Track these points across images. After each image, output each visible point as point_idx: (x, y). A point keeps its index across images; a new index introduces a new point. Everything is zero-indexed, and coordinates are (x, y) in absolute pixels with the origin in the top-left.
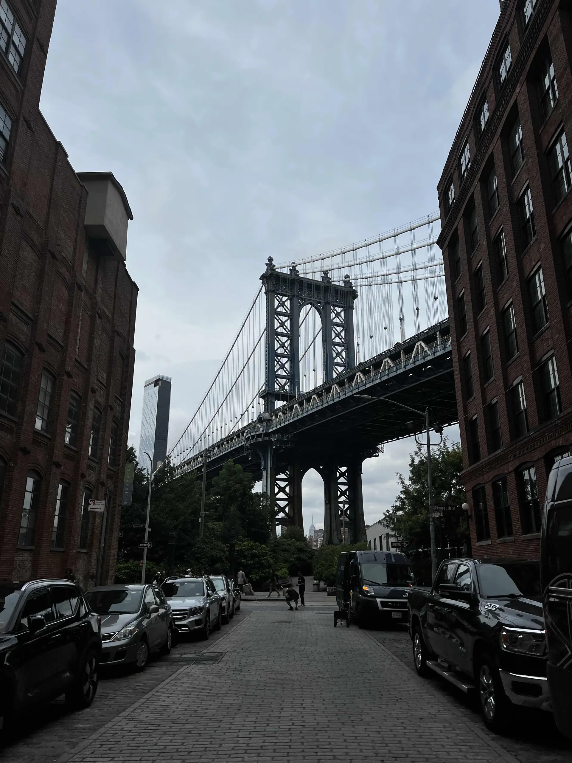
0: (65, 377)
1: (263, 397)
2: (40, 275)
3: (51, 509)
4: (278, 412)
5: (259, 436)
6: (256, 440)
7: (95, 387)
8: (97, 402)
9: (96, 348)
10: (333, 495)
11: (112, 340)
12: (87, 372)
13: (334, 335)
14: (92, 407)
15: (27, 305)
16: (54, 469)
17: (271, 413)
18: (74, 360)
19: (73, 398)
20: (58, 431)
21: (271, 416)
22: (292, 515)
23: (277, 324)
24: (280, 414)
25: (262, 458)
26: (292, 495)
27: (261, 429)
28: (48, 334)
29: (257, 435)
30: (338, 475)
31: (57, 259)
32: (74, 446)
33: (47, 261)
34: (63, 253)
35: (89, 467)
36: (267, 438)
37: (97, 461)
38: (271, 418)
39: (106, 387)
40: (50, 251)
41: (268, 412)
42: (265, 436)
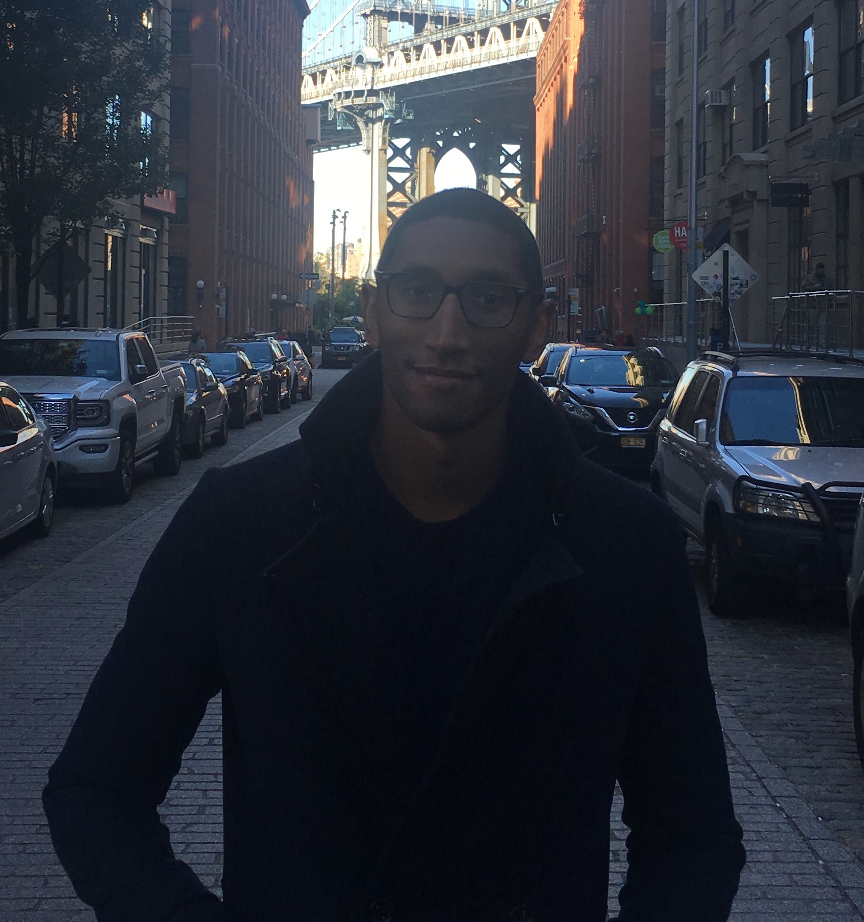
1: (365, 16)
4: (393, 49)
5: (359, 94)
6: (353, 102)
17: (381, 47)
21: (381, 57)
24: (399, 55)
25: (364, 134)
27: (362, 81)
29: (354, 91)
30: (502, 159)
36: (373, 100)
38: (379, 60)
42: (368, 95)
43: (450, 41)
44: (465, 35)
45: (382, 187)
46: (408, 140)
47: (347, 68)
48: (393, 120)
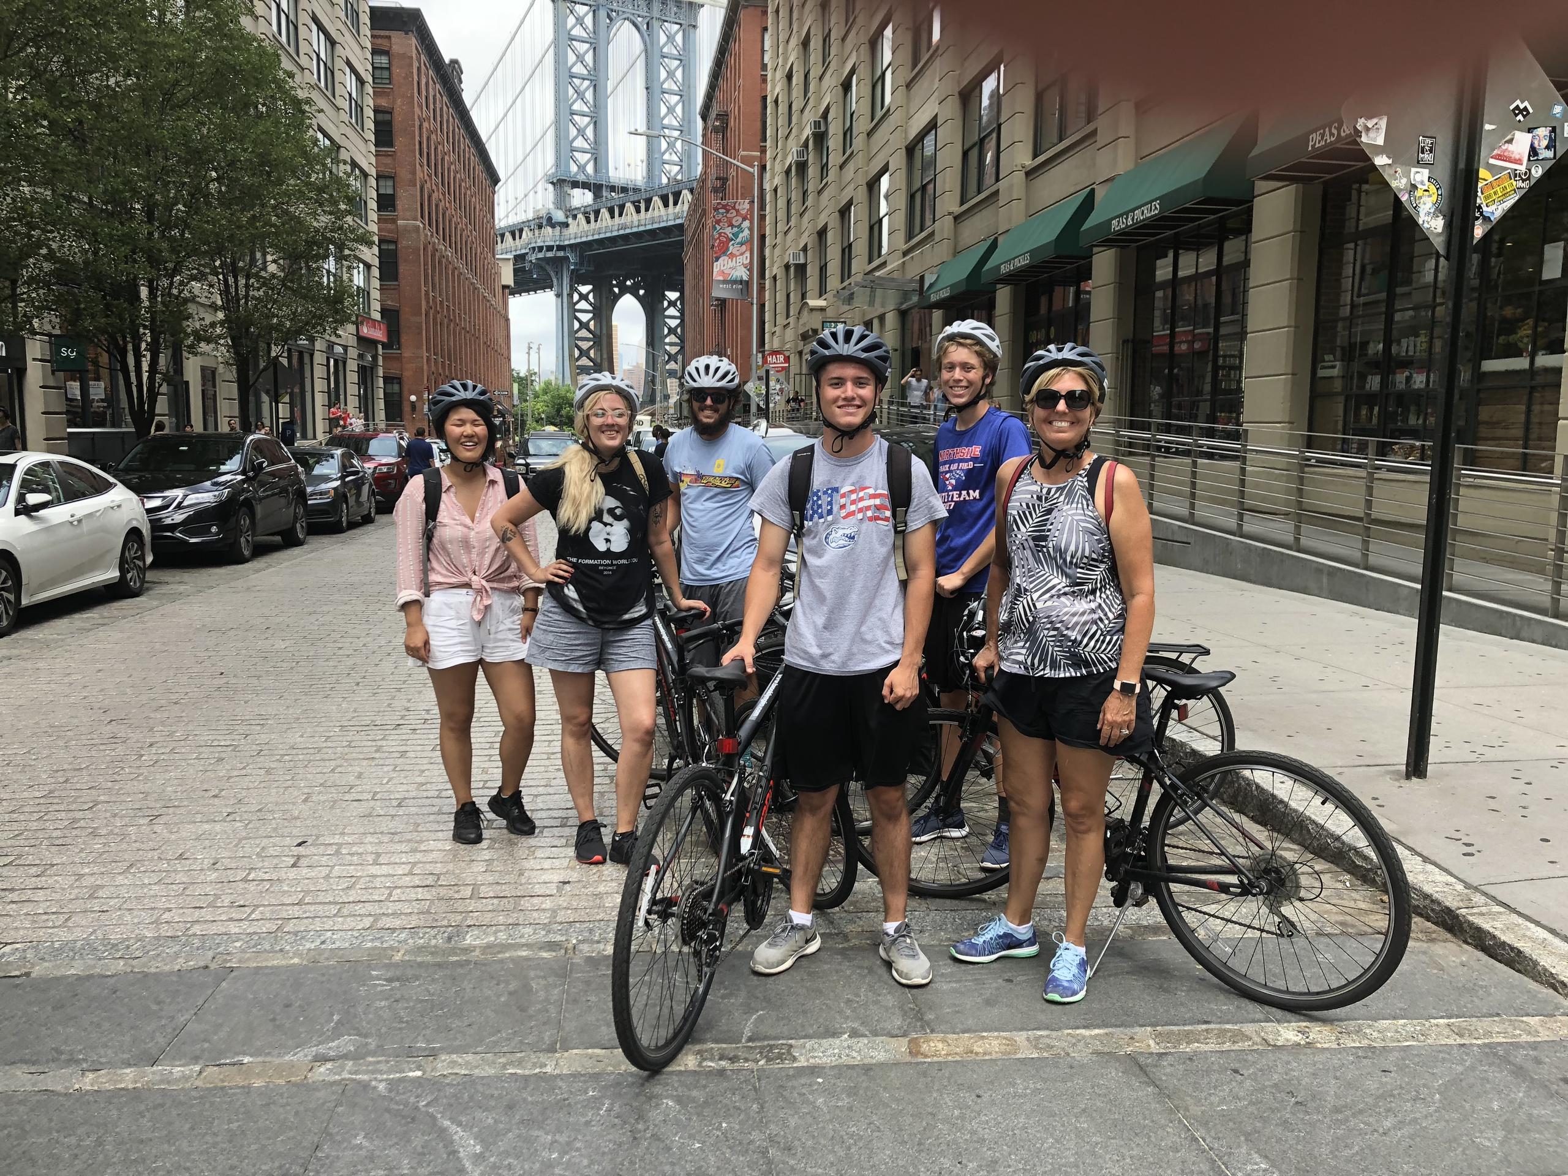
1: (552, 183)
4: (576, 212)
5: (550, 248)
6: (545, 255)
10: (657, 335)
13: (663, 74)
17: (566, 211)
21: (567, 217)
22: (599, 361)
23: (572, 58)
24: (580, 216)
25: (555, 281)
26: (598, 332)
30: (666, 304)
36: (561, 254)
38: (565, 221)
41: (561, 209)
42: (557, 250)
43: (622, 207)
44: (633, 203)
45: (571, 325)
46: (590, 287)
47: (540, 227)
48: (578, 270)
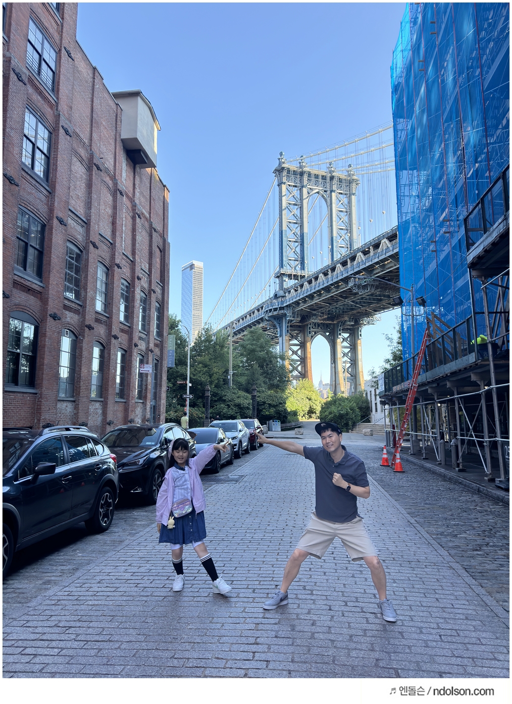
0: (116, 267)
1: (278, 277)
2: (89, 185)
3: (113, 371)
4: (290, 289)
5: (275, 309)
6: (273, 313)
7: (141, 276)
8: (142, 287)
9: (138, 243)
11: (151, 236)
12: (133, 263)
14: (139, 292)
15: (81, 211)
16: (113, 340)
17: (285, 290)
18: (122, 254)
19: (123, 284)
20: (114, 311)
21: (285, 294)
22: (303, 372)
24: (292, 291)
25: (278, 328)
26: (303, 356)
27: (277, 304)
28: (100, 234)
30: (342, 340)
31: (101, 171)
32: (128, 322)
33: (94, 173)
34: (105, 164)
35: (140, 338)
36: (282, 311)
37: (146, 333)
39: (149, 275)
40: (95, 164)
41: (282, 290)
42: (280, 310)
43: (316, 278)
48: (292, 321)
